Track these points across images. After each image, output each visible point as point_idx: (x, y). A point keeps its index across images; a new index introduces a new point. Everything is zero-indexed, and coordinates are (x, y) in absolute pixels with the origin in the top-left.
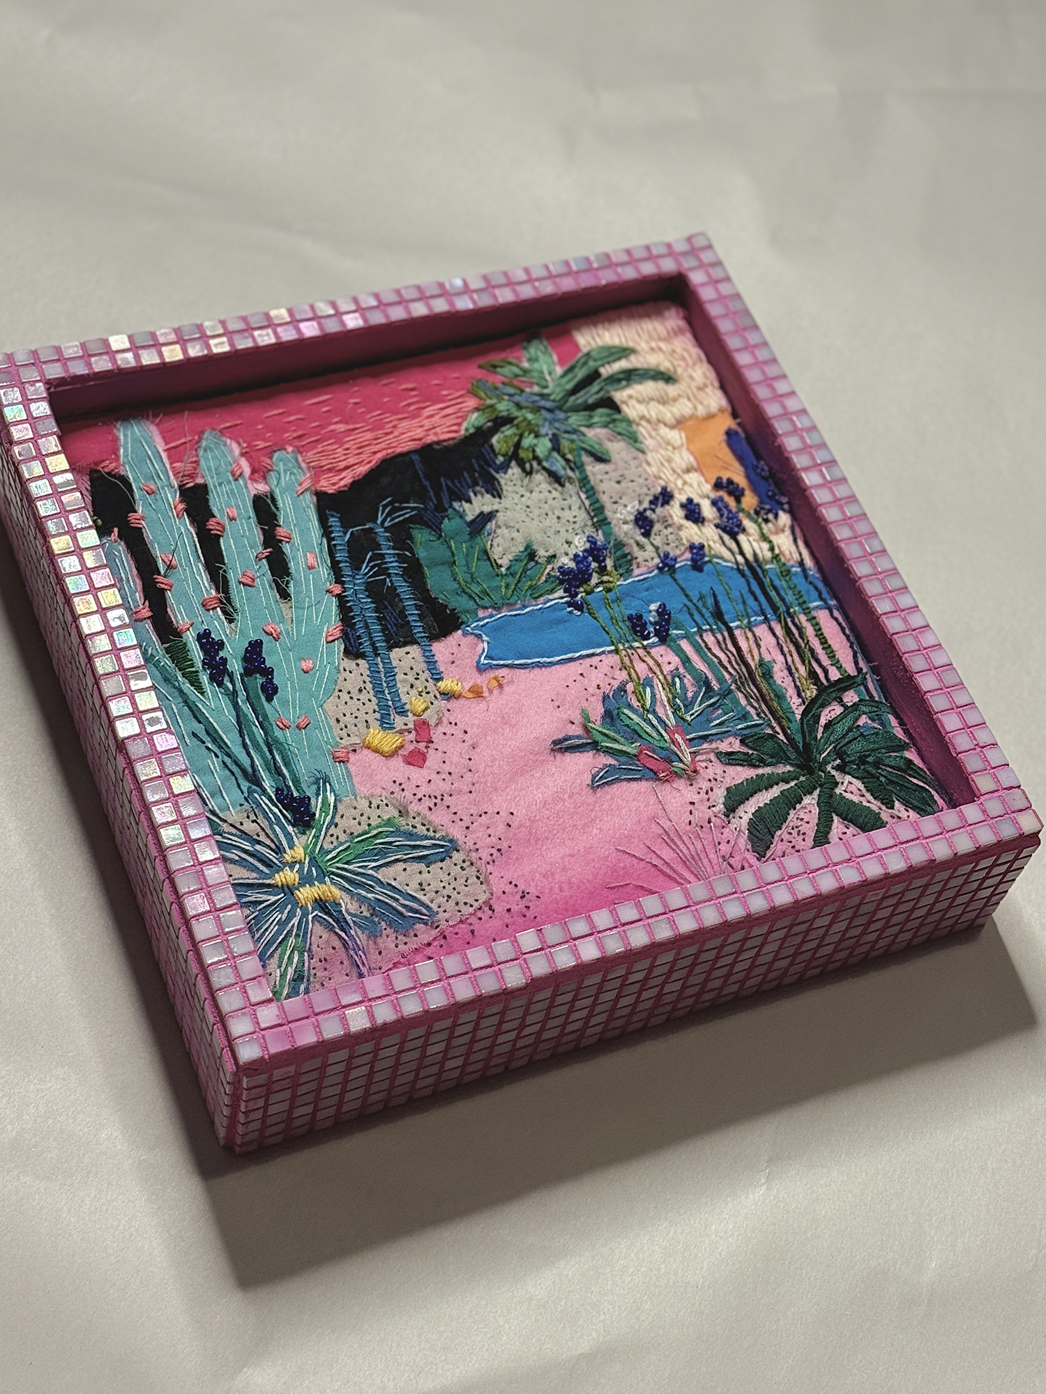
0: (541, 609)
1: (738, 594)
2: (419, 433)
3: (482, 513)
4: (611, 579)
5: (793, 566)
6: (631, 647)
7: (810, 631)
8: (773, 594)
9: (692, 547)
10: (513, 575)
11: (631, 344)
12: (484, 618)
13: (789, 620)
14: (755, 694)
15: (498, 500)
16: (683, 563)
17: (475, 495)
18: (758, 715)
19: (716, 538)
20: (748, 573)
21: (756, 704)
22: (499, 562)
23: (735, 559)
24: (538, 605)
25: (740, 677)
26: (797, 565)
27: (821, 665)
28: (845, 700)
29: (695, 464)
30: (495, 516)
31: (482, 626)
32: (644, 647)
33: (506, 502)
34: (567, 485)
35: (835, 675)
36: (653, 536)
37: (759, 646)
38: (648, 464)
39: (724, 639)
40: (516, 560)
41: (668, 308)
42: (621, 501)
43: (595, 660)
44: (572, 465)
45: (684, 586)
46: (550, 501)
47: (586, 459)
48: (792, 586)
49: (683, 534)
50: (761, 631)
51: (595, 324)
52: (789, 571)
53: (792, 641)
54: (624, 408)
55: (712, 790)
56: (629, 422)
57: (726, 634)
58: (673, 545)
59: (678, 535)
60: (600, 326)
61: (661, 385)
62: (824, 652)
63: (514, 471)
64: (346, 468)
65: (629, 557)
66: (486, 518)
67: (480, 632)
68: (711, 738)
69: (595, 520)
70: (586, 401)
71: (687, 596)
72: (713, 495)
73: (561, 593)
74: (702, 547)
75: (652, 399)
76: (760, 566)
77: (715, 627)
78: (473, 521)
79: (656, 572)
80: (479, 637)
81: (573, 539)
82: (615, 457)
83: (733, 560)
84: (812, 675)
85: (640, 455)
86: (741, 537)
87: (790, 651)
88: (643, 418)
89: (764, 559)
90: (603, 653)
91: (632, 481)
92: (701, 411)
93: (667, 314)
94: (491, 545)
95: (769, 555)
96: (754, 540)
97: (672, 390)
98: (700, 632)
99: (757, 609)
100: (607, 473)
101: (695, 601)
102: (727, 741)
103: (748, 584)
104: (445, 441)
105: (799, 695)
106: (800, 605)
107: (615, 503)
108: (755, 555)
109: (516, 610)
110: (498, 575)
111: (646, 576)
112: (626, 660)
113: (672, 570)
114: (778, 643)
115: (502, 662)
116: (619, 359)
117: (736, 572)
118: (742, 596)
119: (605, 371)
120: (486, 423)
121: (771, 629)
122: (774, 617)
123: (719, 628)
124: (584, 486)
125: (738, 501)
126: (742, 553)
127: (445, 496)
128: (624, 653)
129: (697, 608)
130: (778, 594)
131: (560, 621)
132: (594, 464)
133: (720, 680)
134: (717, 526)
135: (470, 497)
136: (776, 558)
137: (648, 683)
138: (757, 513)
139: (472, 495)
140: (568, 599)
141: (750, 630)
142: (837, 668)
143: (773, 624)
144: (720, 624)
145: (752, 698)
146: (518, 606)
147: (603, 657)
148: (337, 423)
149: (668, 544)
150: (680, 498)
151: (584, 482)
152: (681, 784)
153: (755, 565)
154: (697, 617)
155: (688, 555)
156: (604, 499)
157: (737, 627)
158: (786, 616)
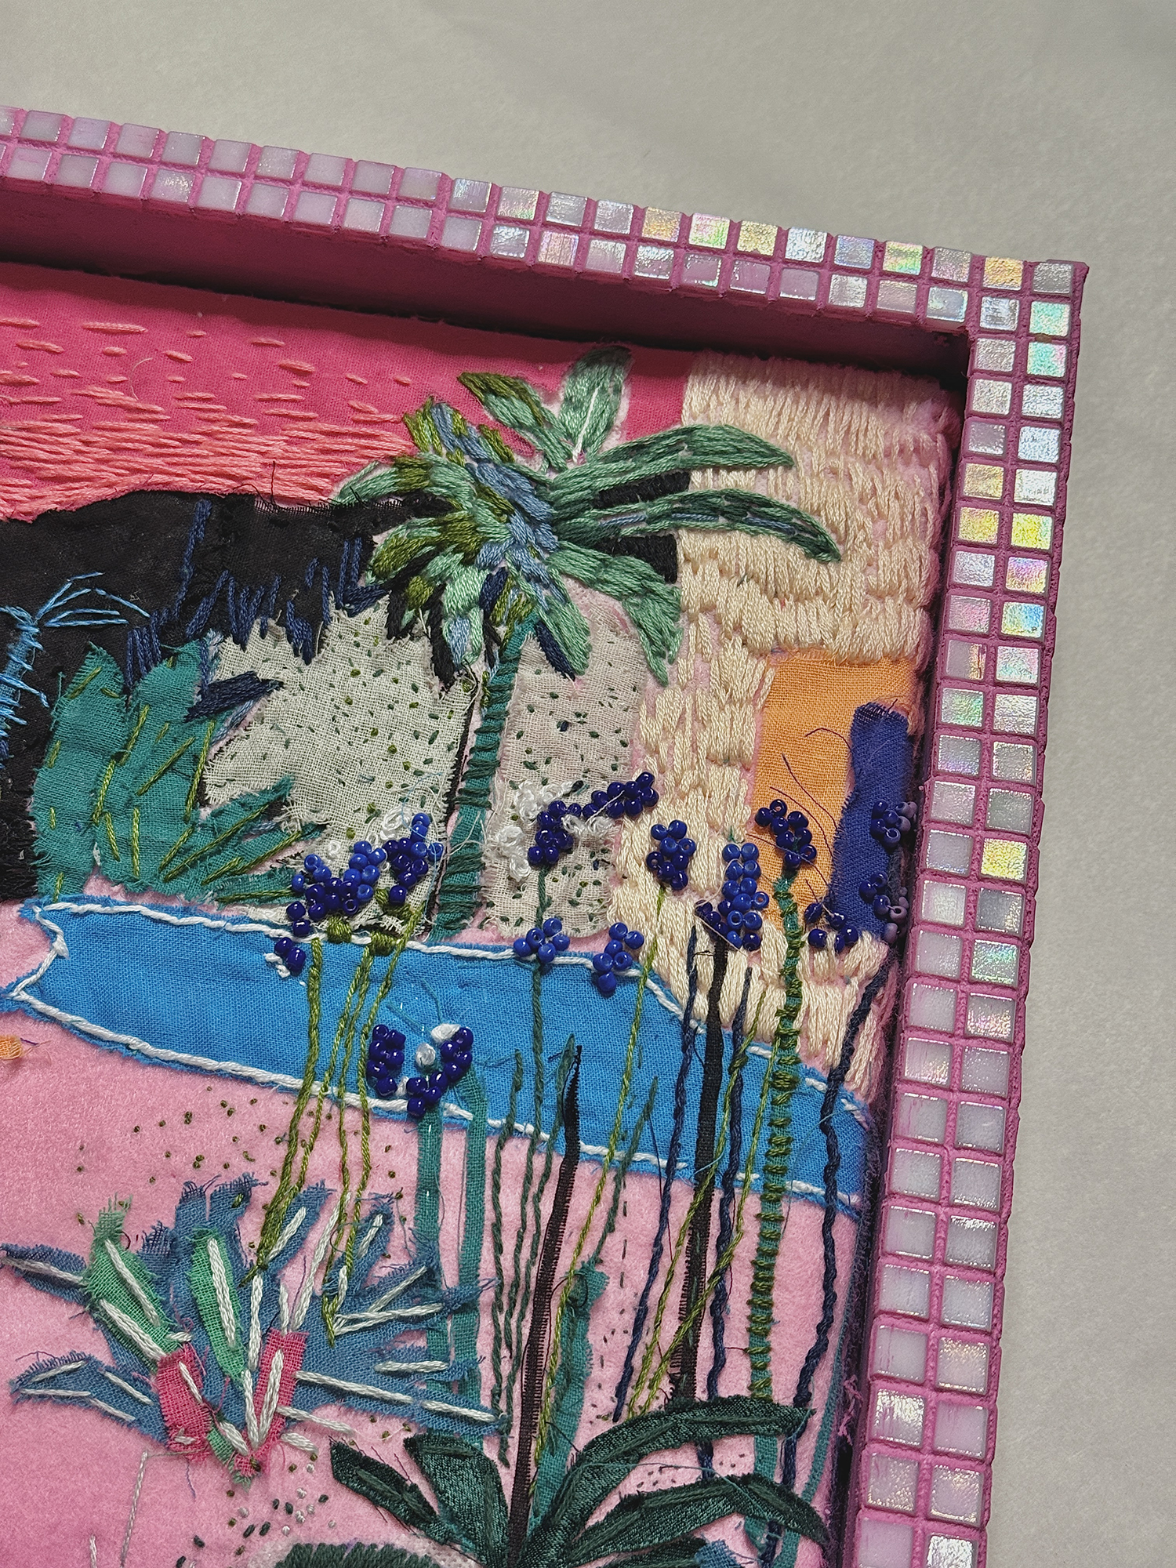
0: (219, 929)
1: (648, 1083)
2: (248, 465)
3: (251, 675)
4: (400, 929)
5: (811, 1073)
6: (338, 1101)
7: (746, 1247)
8: (723, 1117)
9: (617, 932)
10: (215, 831)
11: (790, 446)
12: (91, 900)
13: (718, 1195)
14: (519, 1342)
15: (300, 661)
16: (575, 960)
17: (263, 635)
18: (495, 1395)
19: (682, 935)
20: (700, 1043)
21: (506, 1368)
22: (211, 793)
23: (691, 1000)
24: (218, 919)
25: (516, 1284)
26: (825, 1075)
27: (717, 1339)
28: (717, 1456)
29: (750, 751)
30: (269, 693)
31: (76, 915)
32: (366, 1113)
33: (314, 673)
34: (458, 688)
35: (735, 1382)
36: (557, 872)
37: (610, 1228)
38: (652, 713)
39: (546, 1175)
40: (243, 805)
41: (921, 401)
42: (543, 768)
43: (240, 1095)
44: (496, 649)
45: (544, 1012)
46: (402, 709)
47: (531, 648)
48: (780, 1121)
49: (621, 894)
50: (641, 1195)
51: (744, 378)
52: (794, 1083)
53: (691, 1251)
54: (685, 573)
55: (265, 1530)
56: (678, 609)
57: (557, 1162)
58: (584, 909)
59: (607, 891)
60: (753, 385)
61: (794, 553)
62: (748, 1312)
63: (376, 615)
64: (59, 479)
65: (475, 898)
66: (253, 688)
67: (55, 928)
68: (351, 1401)
69: (462, 785)
70: (617, 528)
71: (537, 1037)
72: (744, 835)
73: (277, 914)
74: (637, 942)
75: (752, 576)
76: (736, 1041)
77: (545, 1136)
78: (219, 685)
79: (509, 952)
80: (50, 935)
81: (389, 806)
82: (596, 669)
83: (684, 1002)
84: (684, 1354)
85: (651, 683)
86: (738, 960)
87: (671, 1273)
88: (708, 608)
89: (754, 1027)
90: (270, 1084)
91: (594, 735)
92: (842, 643)
93: (912, 409)
94: (221, 750)
95: (770, 1022)
96: (762, 977)
97: (812, 573)
98: (508, 1132)
99: (664, 1136)
100: (554, 696)
101: (544, 1058)
102: (382, 1425)
103: (684, 1072)
104: (284, 499)
105: (620, 1391)
106: (766, 1170)
107: (531, 766)
108: (741, 1011)
109: (167, 911)
110: (186, 820)
111: (480, 954)
112: (306, 1125)
113: (545, 966)
114: (657, 1242)
115: (53, 1011)
116: (746, 468)
117: (676, 1029)
118: (652, 1092)
119: (700, 482)
120: (389, 495)
121: (666, 1199)
122: (690, 1173)
123: (551, 1146)
124: (491, 702)
125: (790, 871)
126: (714, 996)
127: (203, 608)
128: (312, 1105)
129: (539, 1075)
130: (735, 1122)
131: (239, 975)
132: (541, 667)
133: (468, 1270)
134: (702, 910)
135: (248, 632)
136: (784, 1039)
137: (316, 1200)
138: (812, 915)
139: (256, 629)
140: (286, 934)
141: (619, 1181)
142: (754, 1367)
143: (677, 1188)
144: (561, 1135)
145: (509, 1347)
146: (176, 904)
147: (262, 1095)
148: (113, 385)
149: (573, 903)
150: (665, 813)
151: (496, 695)
152: (209, 1478)
153: (728, 1031)
154: (525, 1096)
155: (599, 947)
156: (512, 749)
157: (595, 1159)
158: (718, 1183)
